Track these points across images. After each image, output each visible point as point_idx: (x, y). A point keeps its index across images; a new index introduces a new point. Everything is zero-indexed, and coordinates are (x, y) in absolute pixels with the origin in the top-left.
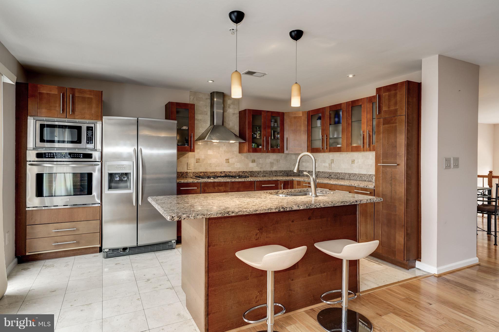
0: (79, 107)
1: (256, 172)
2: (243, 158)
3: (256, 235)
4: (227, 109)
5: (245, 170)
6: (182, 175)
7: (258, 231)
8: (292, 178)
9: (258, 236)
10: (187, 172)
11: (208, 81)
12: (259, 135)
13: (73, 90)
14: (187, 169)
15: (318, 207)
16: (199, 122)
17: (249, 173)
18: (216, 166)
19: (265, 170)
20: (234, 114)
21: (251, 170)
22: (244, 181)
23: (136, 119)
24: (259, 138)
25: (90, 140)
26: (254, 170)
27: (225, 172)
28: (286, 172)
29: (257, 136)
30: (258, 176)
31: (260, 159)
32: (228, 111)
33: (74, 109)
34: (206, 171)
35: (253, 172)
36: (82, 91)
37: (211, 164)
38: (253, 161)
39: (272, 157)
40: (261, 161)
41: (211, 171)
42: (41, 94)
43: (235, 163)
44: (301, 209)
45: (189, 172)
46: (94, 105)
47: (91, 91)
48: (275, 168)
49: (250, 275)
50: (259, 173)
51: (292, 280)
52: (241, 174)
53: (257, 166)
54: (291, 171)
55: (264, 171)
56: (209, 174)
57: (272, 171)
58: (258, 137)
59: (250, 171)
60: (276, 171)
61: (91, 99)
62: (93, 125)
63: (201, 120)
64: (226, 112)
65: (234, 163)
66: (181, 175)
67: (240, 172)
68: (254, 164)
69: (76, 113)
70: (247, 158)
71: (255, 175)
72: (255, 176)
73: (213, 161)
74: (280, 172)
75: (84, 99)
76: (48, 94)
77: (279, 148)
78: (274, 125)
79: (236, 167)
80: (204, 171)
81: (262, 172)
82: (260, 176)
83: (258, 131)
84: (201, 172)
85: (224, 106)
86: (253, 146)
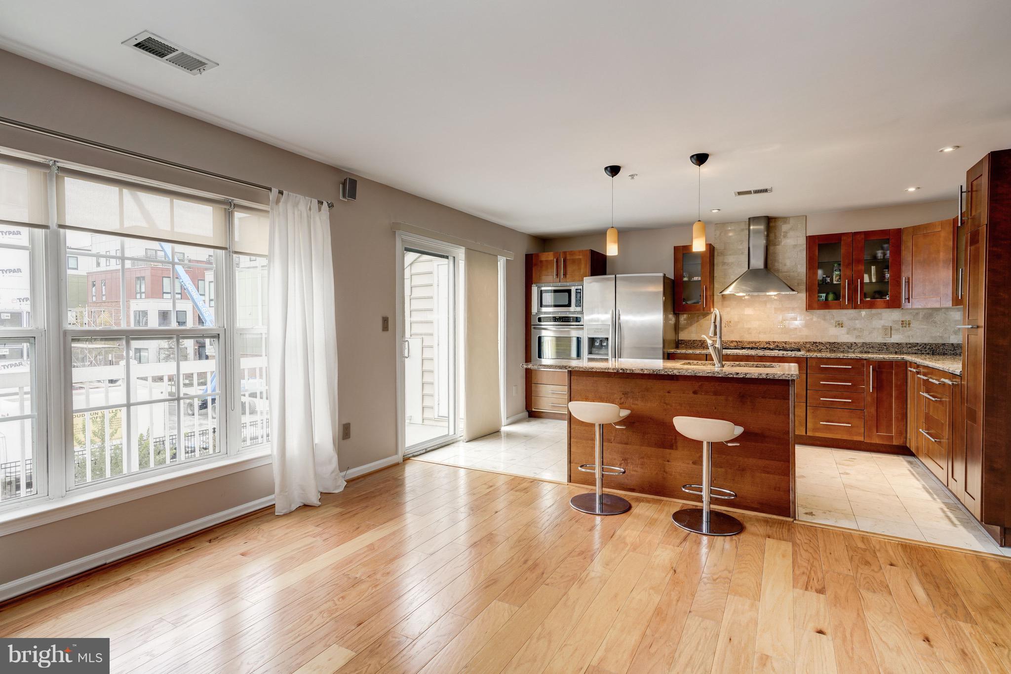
0: (570, 269)
1: (845, 344)
2: (815, 319)
3: (621, 399)
4: (780, 240)
5: (818, 341)
6: (702, 345)
7: (623, 396)
8: (903, 357)
9: (622, 400)
11: (711, 211)
12: (838, 277)
13: (565, 253)
15: (670, 374)
16: (730, 267)
17: (828, 346)
18: (760, 333)
19: (868, 340)
20: (795, 246)
21: (832, 341)
23: (614, 276)
24: (837, 283)
25: (579, 303)
26: (840, 340)
27: (775, 342)
28: (928, 347)
29: (832, 280)
30: (849, 352)
31: (857, 321)
32: (783, 243)
33: (565, 272)
34: (740, 340)
35: (836, 344)
36: (572, 253)
37: (749, 329)
38: (840, 325)
39: (890, 316)
40: (858, 324)
41: (750, 339)
42: (541, 262)
43: (799, 329)
44: (645, 373)
46: (583, 266)
47: (580, 252)
48: (896, 338)
49: (613, 439)
50: (851, 345)
51: (668, 461)
52: (808, 346)
53: (848, 334)
54: (944, 344)
55: (863, 343)
56: (746, 344)
57: (885, 343)
58: (835, 282)
59: (829, 343)
60: (897, 344)
61: (580, 259)
62: (581, 287)
64: (778, 245)
65: (796, 329)
66: (700, 344)
67: (806, 343)
68: (843, 331)
69: (568, 276)
70: (825, 320)
71: (842, 350)
72: (843, 352)
73: (755, 324)
74: (908, 346)
75: (574, 261)
76: (546, 260)
77: (888, 299)
78: (884, 254)
79: (800, 334)
80: (737, 340)
81: (859, 345)
82: (853, 351)
83: (835, 270)
84: (732, 342)
85: (775, 236)
86: (823, 298)
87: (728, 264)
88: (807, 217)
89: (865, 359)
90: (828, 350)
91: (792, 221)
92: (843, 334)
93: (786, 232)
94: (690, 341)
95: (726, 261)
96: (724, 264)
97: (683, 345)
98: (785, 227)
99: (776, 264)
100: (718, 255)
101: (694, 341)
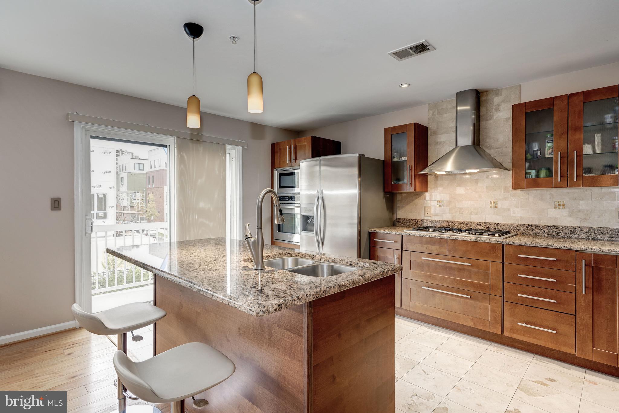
0: (299, 155)
1: (566, 228)
2: (531, 199)
4: (492, 114)
5: (534, 224)
10: (423, 220)
11: (401, 87)
12: (551, 150)
13: (295, 140)
14: (425, 216)
16: (442, 146)
17: (545, 230)
18: (471, 213)
21: (550, 224)
22: (475, 241)
23: (319, 158)
24: (550, 156)
26: (560, 224)
27: (487, 223)
29: (544, 153)
30: (571, 238)
31: (582, 202)
32: (495, 118)
33: (295, 158)
34: (451, 220)
35: (555, 228)
36: (300, 140)
37: (461, 209)
38: (560, 205)
40: (584, 205)
41: (462, 220)
42: (280, 150)
43: (511, 209)
45: (426, 220)
47: (305, 139)
50: (573, 230)
52: (523, 229)
53: (570, 216)
56: (457, 224)
58: (547, 156)
59: (547, 226)
61: (305, 146)
63: (444, 142)
64: (491, 119)
65: (509, 209)
66: (415, 223)
67: (520, 225)
68: (563, 213)
69: (297, 160)
70: (542, 199)
71: (563, 235)
72: (564, 237)
73: (466, 204)
75: (301, 147)
77: (617, 175)
79: (514, 215)
80: (449, 220)
81: (585, 230)
82: (577, 238)
83: (547, 142)
84: (444, 221)
85: (487, 110)
86: (532, 175)
87: (440, 143)
88: (522, 86)
89: (576, 251)
90: (546, 235)
91: (504, 93)
92: (565, 217)
93: (498, 105)
94: (406, 219)
95: (438, 140)
96: (437, 143)
97: (400, 224)
98: (496, 100)
99: (488, 140)
100: (431, 135)
101: (409, 219)
